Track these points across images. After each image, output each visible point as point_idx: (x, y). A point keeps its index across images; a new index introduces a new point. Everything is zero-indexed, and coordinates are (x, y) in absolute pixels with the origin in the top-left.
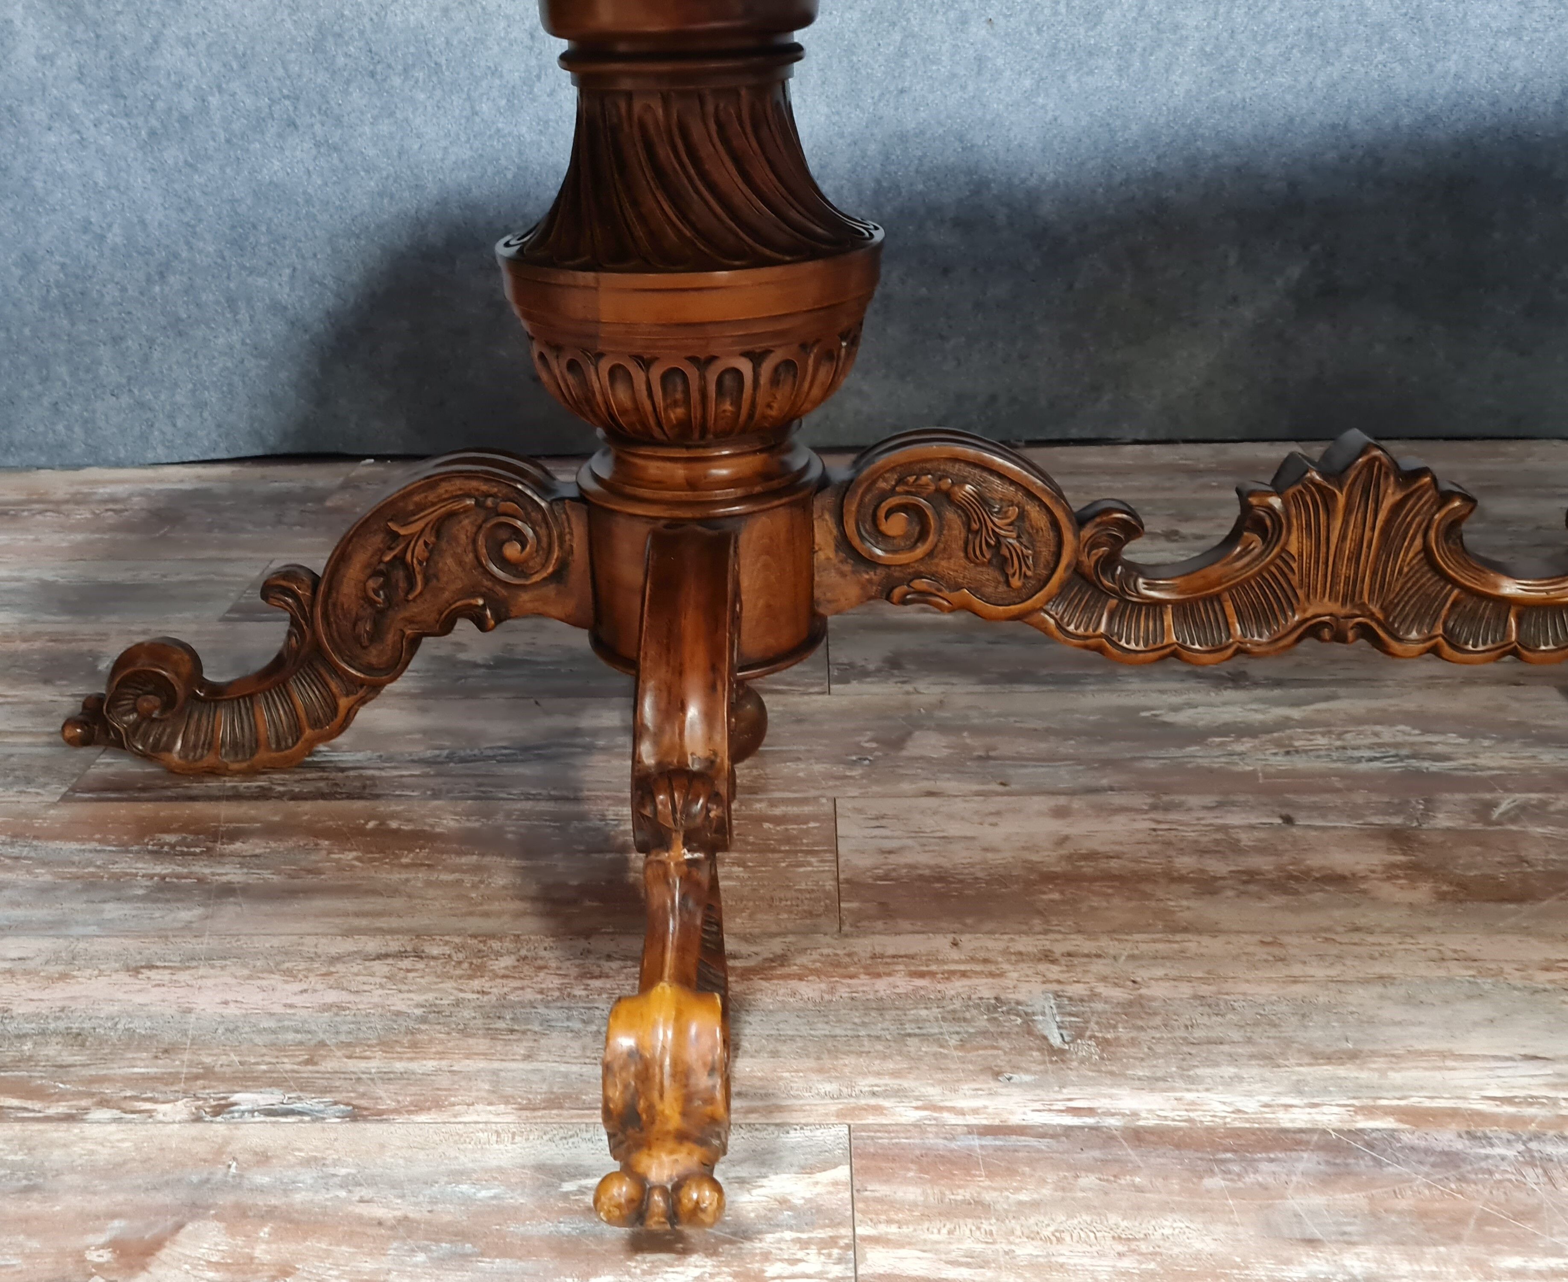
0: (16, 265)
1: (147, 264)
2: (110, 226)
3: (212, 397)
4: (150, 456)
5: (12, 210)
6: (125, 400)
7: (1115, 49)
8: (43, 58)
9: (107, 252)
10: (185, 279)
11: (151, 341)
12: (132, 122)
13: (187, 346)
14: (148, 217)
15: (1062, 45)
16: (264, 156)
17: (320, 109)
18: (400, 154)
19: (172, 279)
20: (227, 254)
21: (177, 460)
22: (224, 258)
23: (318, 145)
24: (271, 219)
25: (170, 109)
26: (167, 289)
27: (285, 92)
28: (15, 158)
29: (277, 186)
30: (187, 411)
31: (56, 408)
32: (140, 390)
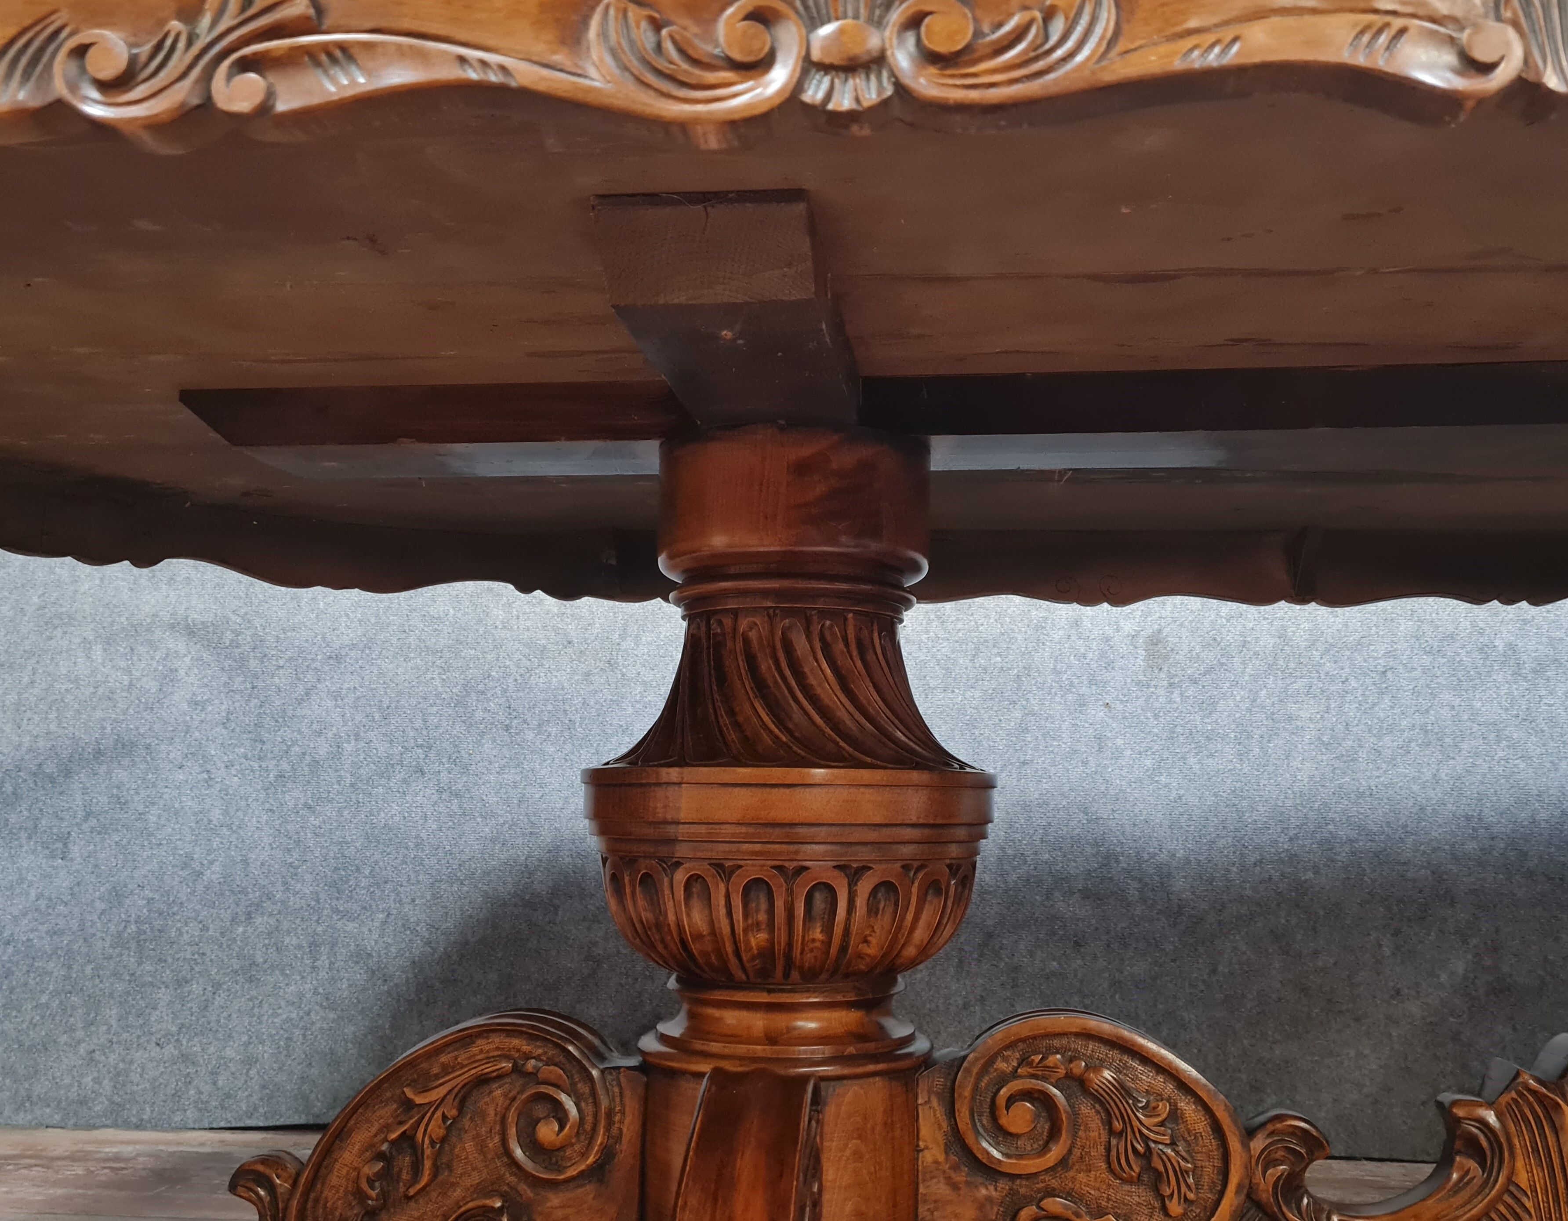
0: (102, 898)
1: (238, 904)
2: (211, 863)
3: (265, 1052)
4: (177, 1119)
6: (170, 1050)
7: (1232, 735)
8: (194, 703)
9: (200, 888)
10: (272, 921)
11: (217, 987)
12: (264, 765)
13: (254, 993)
14: (252, 856)
15: (1179, 729)
16: (384, 801)
17: (450, 757)
18: (520, 804)
19: (258, 920)
20: (322, 896)
21: (207, 1126)
22: (318, 901)
23: (440, 791)
24: (376, 863)
25: (304, 754)
26: (250, 930)
27: (420, 741)
28: (138, 793)
29: (390, 830)
30: (233, 1069)
31: (90, 1059)
32: (189, 1040)
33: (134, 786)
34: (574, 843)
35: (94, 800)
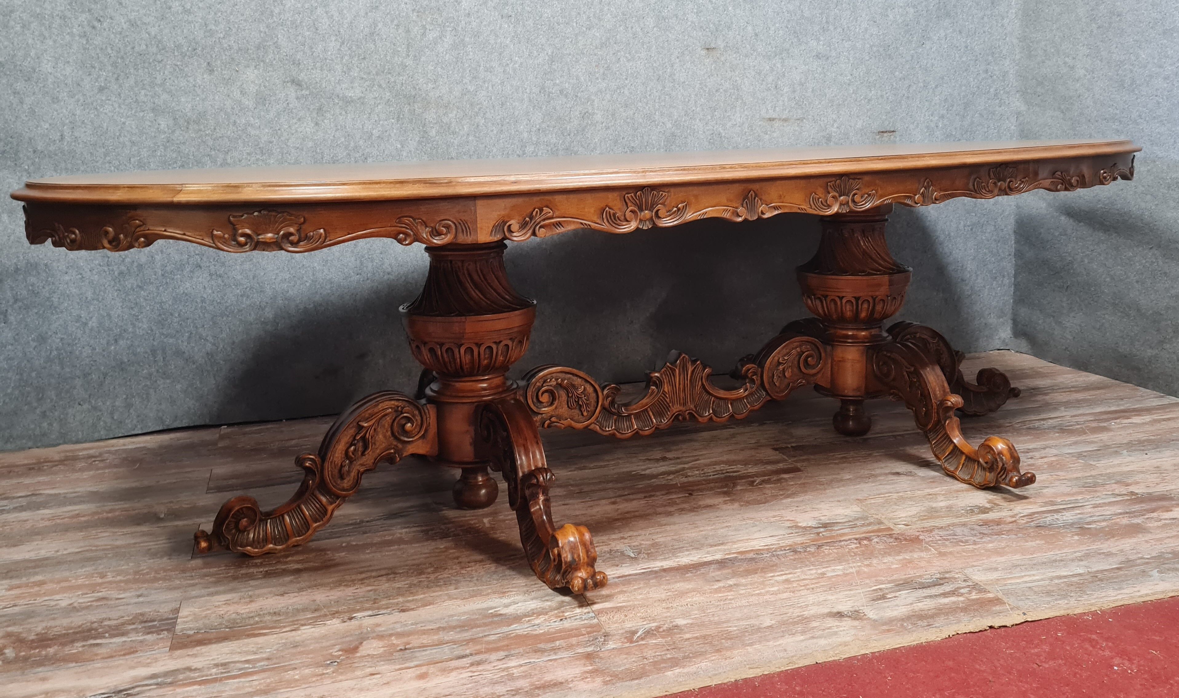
0: (33, 340)
1: (109, 336)
2: (91, 318)
4: (96, 435)
5: (36, 313)
9: (87, 331)
10: (129, 342)
11: (105, 375)
13: (125, 376)
14: (112, 313)
16: (181, 281)
17: (214, 259)
18: (254, 278)
19: (121, 342)
20: (154, 328)
21: (112, 436)
22: (152, 331)
23: (211, 275)
24: (181, 310)
25: (133, 262)
26: (118, 347)
27: (197, 252)
28: (44, 288)
29: (186, 295)
30: (121, 410)
31: (44, 415)
32: (95, 401)
33: (41, 285)
34: (283, 293)
35: (19, 293)
